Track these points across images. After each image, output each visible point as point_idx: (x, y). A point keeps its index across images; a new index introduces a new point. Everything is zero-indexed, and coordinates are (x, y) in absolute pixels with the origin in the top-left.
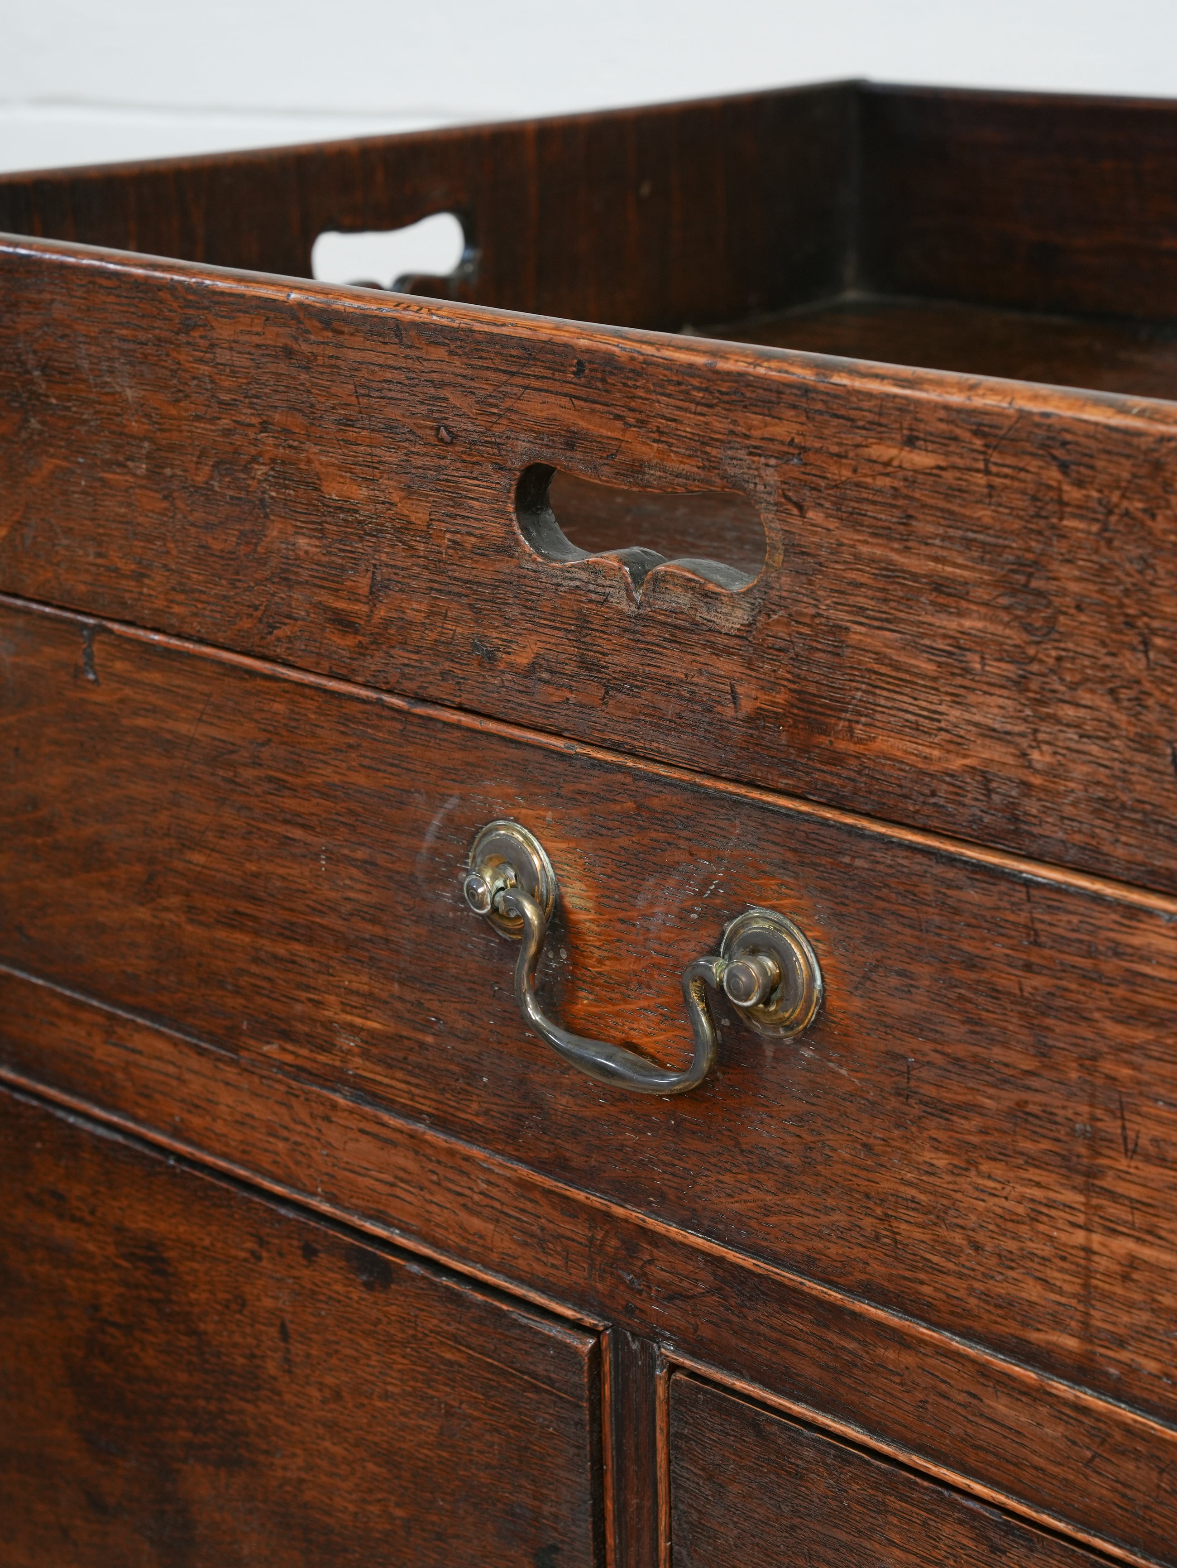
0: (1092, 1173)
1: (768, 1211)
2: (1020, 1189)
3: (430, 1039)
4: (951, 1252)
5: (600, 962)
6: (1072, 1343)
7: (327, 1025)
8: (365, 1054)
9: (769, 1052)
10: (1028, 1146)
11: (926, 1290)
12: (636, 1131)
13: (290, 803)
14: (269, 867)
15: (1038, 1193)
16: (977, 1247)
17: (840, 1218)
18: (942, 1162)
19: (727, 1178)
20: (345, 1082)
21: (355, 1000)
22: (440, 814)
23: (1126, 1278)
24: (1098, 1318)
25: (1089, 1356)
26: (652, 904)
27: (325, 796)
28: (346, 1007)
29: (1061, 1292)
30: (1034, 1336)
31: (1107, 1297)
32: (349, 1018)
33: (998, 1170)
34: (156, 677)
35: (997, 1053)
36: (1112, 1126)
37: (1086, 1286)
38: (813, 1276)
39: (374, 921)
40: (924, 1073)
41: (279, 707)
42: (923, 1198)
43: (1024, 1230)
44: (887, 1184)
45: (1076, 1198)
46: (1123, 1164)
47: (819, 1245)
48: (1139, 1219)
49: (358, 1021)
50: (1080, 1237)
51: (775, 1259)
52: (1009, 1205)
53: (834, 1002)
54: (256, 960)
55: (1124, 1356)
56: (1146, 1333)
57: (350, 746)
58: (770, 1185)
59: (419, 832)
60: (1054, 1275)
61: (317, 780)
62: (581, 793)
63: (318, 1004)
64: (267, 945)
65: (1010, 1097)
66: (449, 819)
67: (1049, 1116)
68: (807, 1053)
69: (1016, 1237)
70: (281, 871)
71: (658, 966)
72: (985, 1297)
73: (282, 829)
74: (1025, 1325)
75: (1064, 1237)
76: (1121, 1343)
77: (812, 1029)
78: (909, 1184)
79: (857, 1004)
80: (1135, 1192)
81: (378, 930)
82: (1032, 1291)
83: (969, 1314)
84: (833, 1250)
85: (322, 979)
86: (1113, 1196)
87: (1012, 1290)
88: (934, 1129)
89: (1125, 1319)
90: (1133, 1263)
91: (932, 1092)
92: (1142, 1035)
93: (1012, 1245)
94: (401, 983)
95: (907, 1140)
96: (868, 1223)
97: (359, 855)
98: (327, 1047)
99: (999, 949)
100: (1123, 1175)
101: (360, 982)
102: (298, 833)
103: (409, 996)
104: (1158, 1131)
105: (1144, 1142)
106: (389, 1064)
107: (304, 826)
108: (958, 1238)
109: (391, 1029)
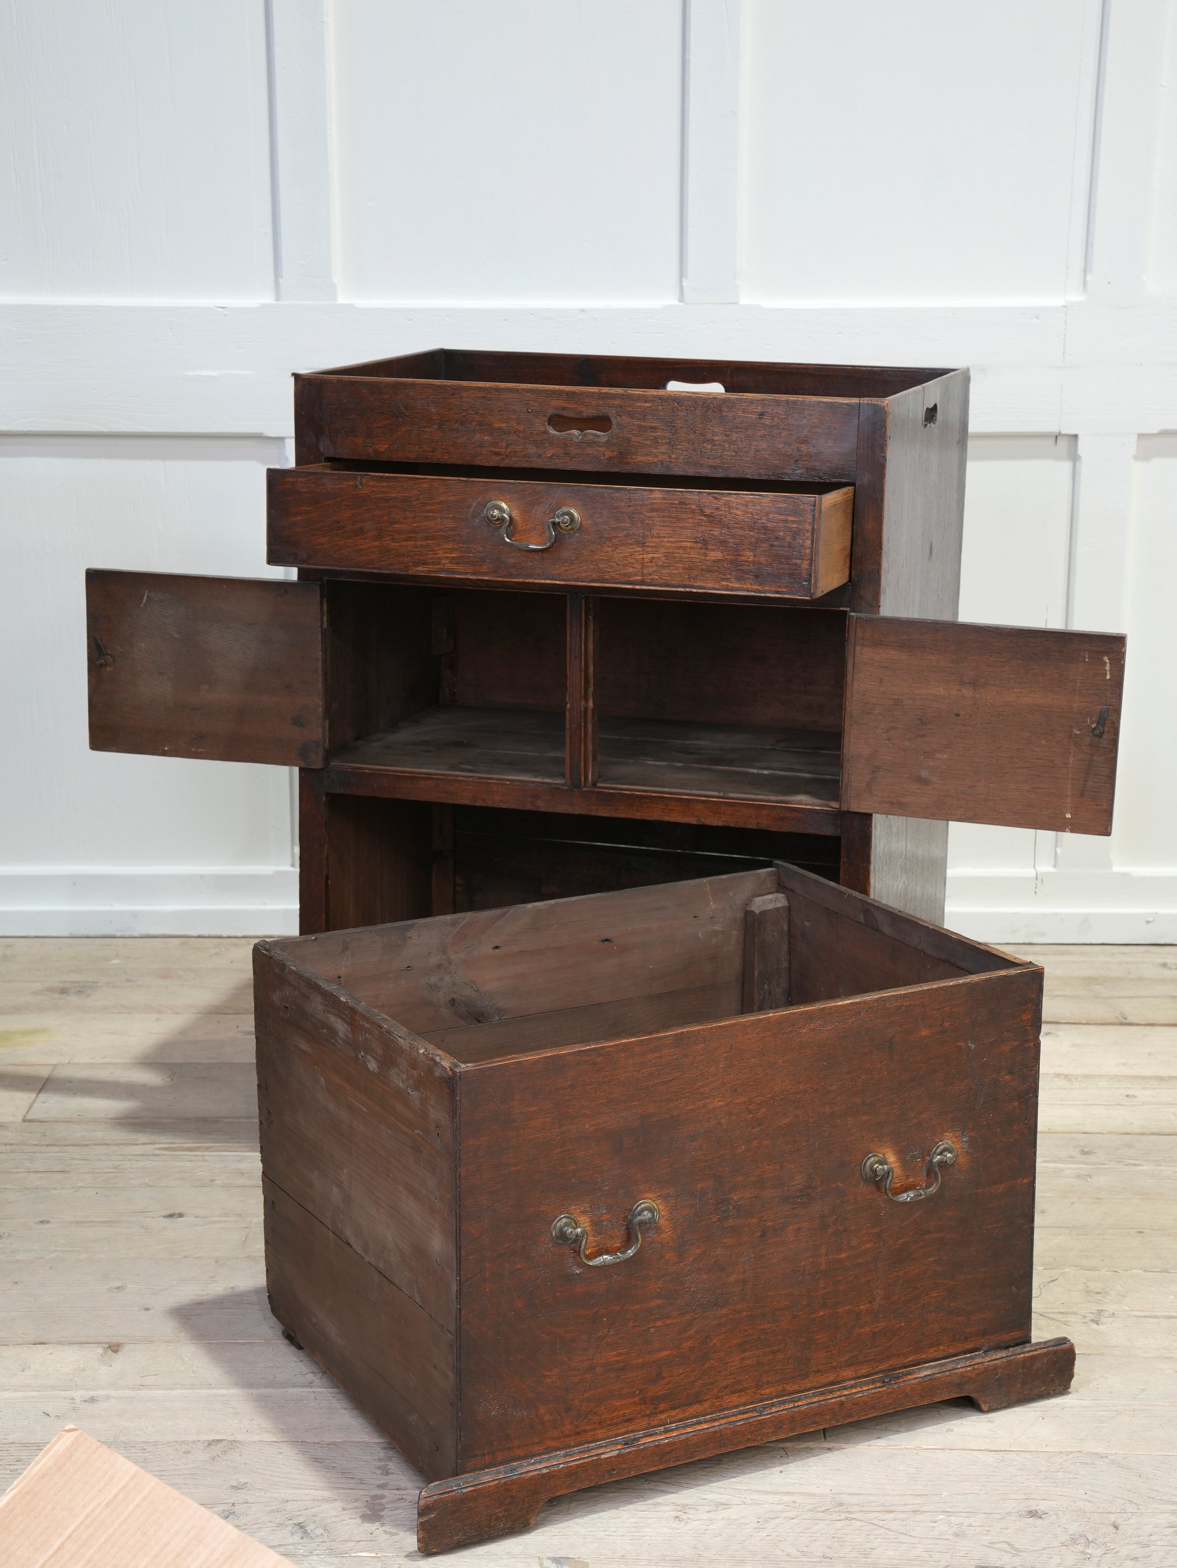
0: (643, 543)
1: (567, 571)
2: (628, 550)
3: (471, 555)
4: (612, 567)
5: (522, 527)
6: (639, 578)
7: (439, 558)
8: (451, 563)
9: (567, 536)
10: (630, 541)
11: (606, 577)
12: (531, 562)
13: (428, 508)
14: (420, 524)
15: (632, 550)
16: (618, 565)
17: (585, 568)
18: (610, 549)
19: (556, 566)
20: (444, 571)
21: (446, 551)
22: (476, 502)
23: (651, 562)
24: (645, 571)
25: (643, 579)
26: (536, 511)
27: (440, 504)
28: (444, 553)
29: (636, 568)
30: (631, 579)
31: (647, 567)
32: (446, 555)
33: (623, 548)
34: (385, 484)
35: (622, 525)
36: (648, 533)
37: (643, 566)
38: (579, 582)
39: (454, 531)
40: (606, 532)
41: (426, 485)
42: (605, 558)
43: (629, 559)
44: (596, 557)
45: (640, 549)
46: (650, 539)
47: (580, 574)
48: (654, 549)
49: (449, 555)
50: (641, 556)
51: (568, 580)
52: (626, 554)
53: (584, 523)
54: (415, 548)
55: (651, 577)
56: (656, 571)
57: (448, 491)
58: (568, 565)
59: (469, 507)
60: (636, 566)
61: (436, 501)
62: (518, 491)
63: (436, 554)
64: (419, 543)
65: (625, 532)
66: (479, 503)
67: (634, 534)
68: (577, 535)
69: (627, 560)
70: (425, 524)
71: (538, 525)
72: (620, 574)
73: (426, 514)
74: (628, 577)
75: (637, 557)
76: (650, 575)
77: (578, 529)
78: (602, 556)
79: (589, 522)
80: (653, 545)
81: (456, 532)
82: (631, 570)
83: (617, 579)
84: (583, 575)
85: (437, 548)
86: (648, 546)
87: (626, 571)
88: (608, 543)
89: (651, 570)
90: (653, 558)
91: (607, 536)
92: (654, 514)
93: (626, 562)
94: (462, 543)
95: (601, 547)
96: (592, 567)
97: (450, 516)
98: (439, 564)
99: (623, 504)
100: (650, 542)
101: (450, 546)
102: (431, 514)
103: (465, 546)
104: (657, 531)
105: (654, 534)
106: (458, 563)
107: (432, 512)
108: (614, 564)
109: (460, 555)
